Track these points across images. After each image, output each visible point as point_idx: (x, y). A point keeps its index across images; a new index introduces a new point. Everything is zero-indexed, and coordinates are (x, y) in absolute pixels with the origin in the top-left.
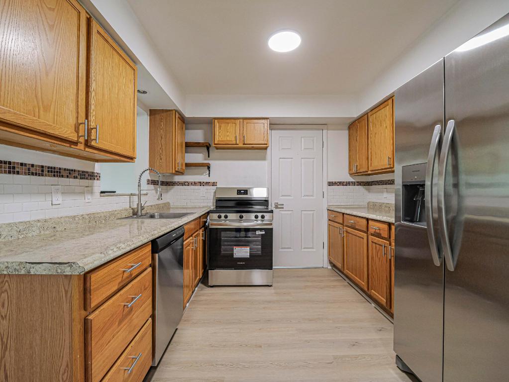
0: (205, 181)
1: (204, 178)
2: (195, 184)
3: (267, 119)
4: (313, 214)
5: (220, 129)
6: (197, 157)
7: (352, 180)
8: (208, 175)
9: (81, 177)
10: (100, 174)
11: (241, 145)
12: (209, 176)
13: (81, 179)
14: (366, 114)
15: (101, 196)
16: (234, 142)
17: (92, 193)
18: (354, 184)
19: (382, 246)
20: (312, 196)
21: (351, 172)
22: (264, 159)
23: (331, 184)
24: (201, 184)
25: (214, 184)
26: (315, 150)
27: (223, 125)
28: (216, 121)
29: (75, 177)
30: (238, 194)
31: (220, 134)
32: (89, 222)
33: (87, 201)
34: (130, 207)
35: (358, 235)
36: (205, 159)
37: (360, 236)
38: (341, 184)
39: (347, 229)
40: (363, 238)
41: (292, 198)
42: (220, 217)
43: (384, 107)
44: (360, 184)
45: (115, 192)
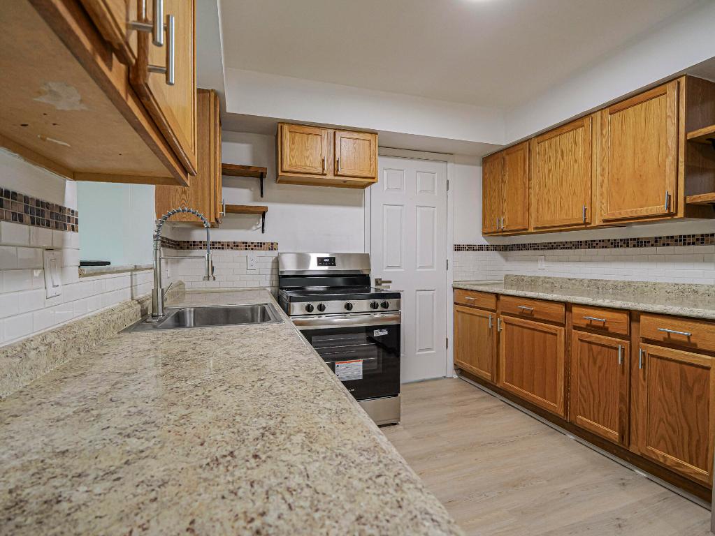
0: (255, 241)
1: (253, 235)
2: (235, 246)
3: (374, 133)
4: (433, 295)
5: (293, 144)
6: (241, 195)
7: (484, 242)
8: (260, 230)
9: (32, 218)
10: (77, 213)
11: (330, 176)
12: (263, 231)
13: (33, 223)
14: (528, 140)
15: (81, 275)
16: (320, 170)
17: (60, 266)
18: (487, 248)
19: (617, 349)
20: (432, 267)
21: (486, 231)
22: (359, 204)
23: (458, 248)
24: (247, 246)
25: (273, 247)
26: (436, 195)
27: (297, 137)
28: (286, 128)
29: (18, 218)
30: (319, 265)
31: (293, 154)
32: (65, 353)
33: (52, 291)
34: (132, 299)
35: (540, 328)
36: (255, 200)
37: (546, 330)
38: (470, 248)
39: (504, 319)
40: (556, 335)
41: (403, 270)
42: (309, 309)
43: (573, 130)
44: (496, 248)
45: (109, 263)
